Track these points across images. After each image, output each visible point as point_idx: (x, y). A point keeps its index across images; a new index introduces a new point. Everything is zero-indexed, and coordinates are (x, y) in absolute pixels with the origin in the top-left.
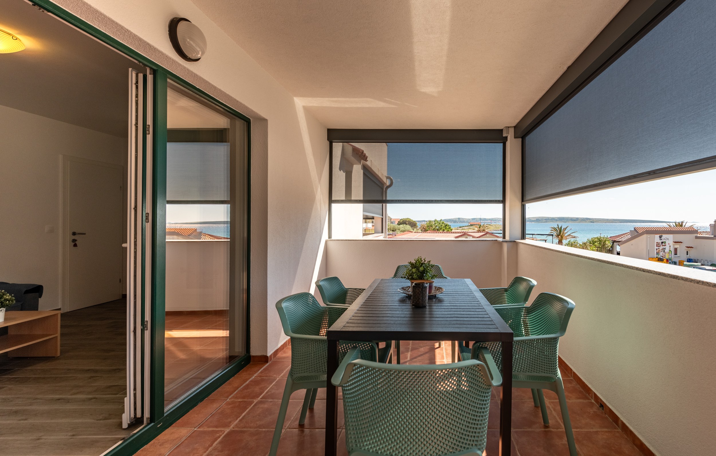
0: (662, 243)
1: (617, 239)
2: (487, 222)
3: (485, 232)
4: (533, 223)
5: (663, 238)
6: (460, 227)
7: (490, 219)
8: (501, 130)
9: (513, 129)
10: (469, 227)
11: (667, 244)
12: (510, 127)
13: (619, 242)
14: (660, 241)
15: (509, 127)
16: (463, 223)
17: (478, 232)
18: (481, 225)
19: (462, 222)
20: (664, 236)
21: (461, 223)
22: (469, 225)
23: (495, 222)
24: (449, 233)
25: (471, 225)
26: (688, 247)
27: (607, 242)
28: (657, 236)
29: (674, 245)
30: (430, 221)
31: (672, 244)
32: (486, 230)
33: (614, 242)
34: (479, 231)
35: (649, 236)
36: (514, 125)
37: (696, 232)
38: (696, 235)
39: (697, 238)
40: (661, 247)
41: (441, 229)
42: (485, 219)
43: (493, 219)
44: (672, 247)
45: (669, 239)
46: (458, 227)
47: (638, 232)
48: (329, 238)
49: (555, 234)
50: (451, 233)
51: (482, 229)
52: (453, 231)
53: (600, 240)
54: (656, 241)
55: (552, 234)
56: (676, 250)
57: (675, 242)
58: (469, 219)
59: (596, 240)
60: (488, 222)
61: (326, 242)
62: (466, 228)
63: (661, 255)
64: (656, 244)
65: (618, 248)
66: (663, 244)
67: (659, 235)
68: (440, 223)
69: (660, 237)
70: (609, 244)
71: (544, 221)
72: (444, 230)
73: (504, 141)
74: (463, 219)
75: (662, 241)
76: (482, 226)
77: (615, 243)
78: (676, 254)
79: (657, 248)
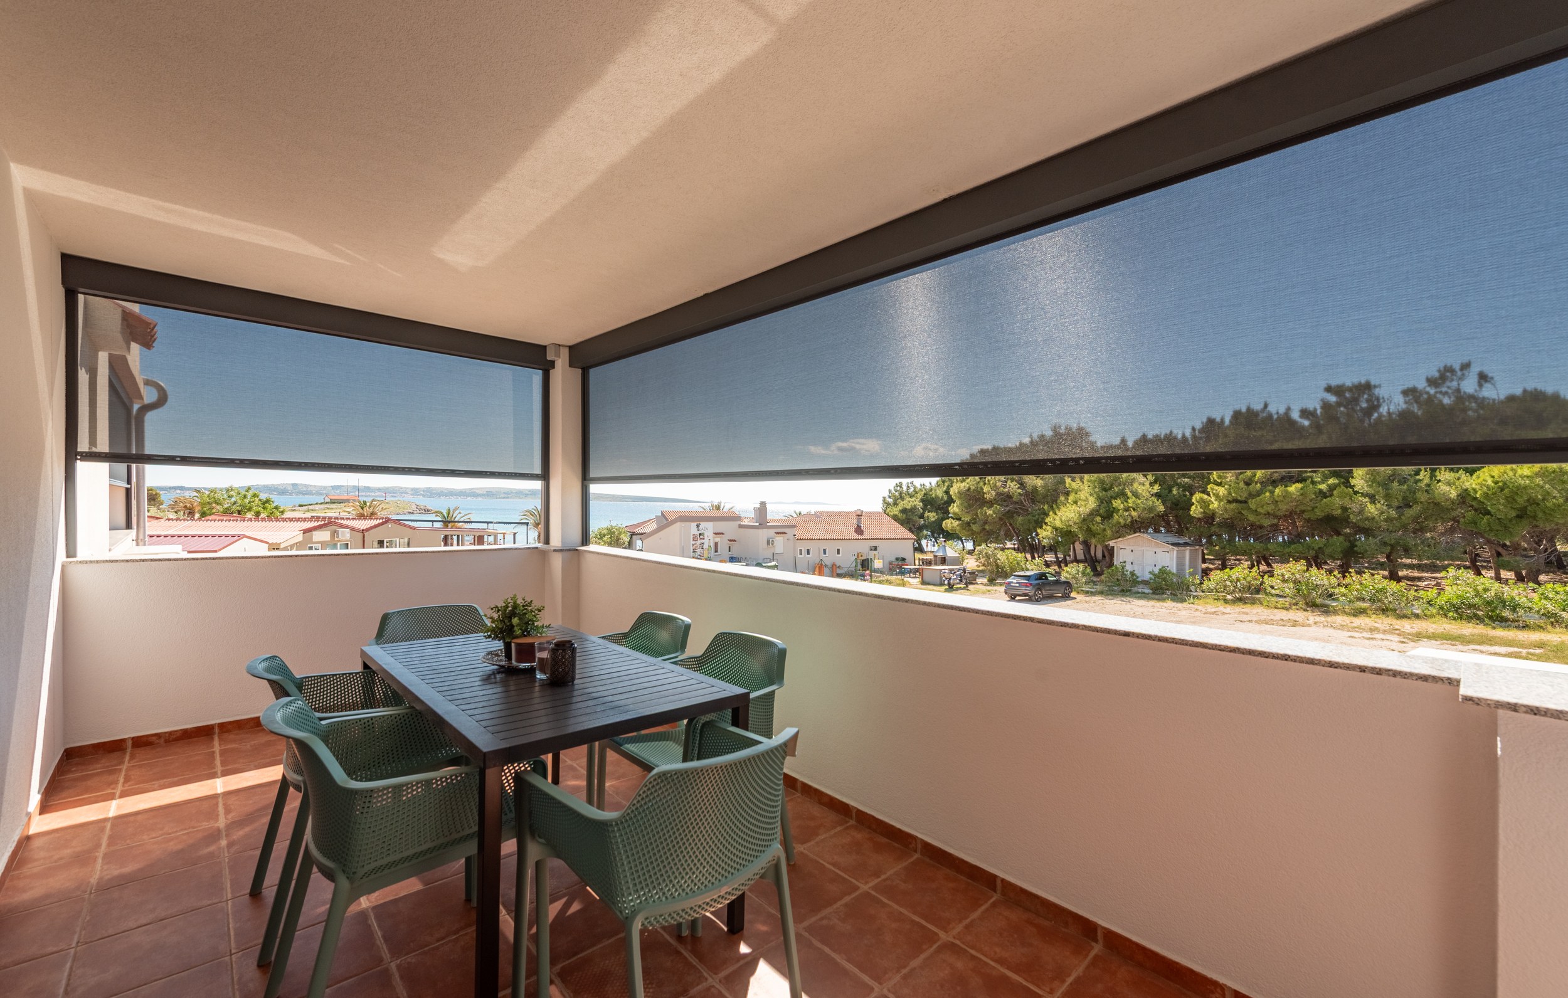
0: (700, 534)
1: (637, 530)
2: (373, 494)
3: (377, 519)
4: (480, 499)
5: (700, 527)
6: (300, 506)
7: (379, 490)
8: (545, 347)
9: (567, 351)
10: (327, 506)
11: (706, 535)
12: (563, 346)
13: (642, 534)
14: (697, 533)
15: (559, 345)
16: (307, 496)
17: (359, 519)
18: (365, 503)
19: (303, 494)
20: (703, 525)
21: (301, 496)
22: (327, 500)
23: (392, 496)
24: (277, 520)
25: (333, 502)
26: (730, 541)
27: (622, 536)
28: (694, 525)
29: (714, 538)
30: (214, 491)
31: (711, 535)
32: (380, 514)
33: (633, 534)
34: (361, 516)
35: (683, 524)
36: (571, 343)
37: (739, 518)
38: (739, 522)
39: (741, 526)
40: (699, 542)
41: (250, 509)
42: (368, 488)
43: (387, 488)
44: (711, 540)
45: (709, 528)
46: (295, 506)
47: (667, 520)
48: (68, 557)
49: (532, 521)
50: (284, 520)
51: (366, 511)
52: (286, 515)
53: (610, 531)
54: (692, 533)
55: (527, 521)
56: (716, 544)
57: (716, 534)
58: (325, 488)
59: (605, 531)
60: (376, 494)
61: (63, 567)
62: (317, 507)
63: (699, 553)
64: (692, 537)
65: (639, 543)
66: (701, 537)
67: (696, 524)
68: (245, 497)
69: (698, 526)
70: (625, 538)
71: (502, 496)
72: (258, 514)
73: (547, 368)
74: (306, 486)
75: (700, 532)
76: (368, 504)
77: (634, 537)
78: (716, 551)
79: (694, 542)
